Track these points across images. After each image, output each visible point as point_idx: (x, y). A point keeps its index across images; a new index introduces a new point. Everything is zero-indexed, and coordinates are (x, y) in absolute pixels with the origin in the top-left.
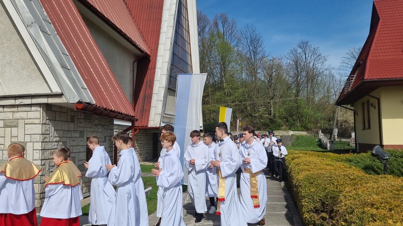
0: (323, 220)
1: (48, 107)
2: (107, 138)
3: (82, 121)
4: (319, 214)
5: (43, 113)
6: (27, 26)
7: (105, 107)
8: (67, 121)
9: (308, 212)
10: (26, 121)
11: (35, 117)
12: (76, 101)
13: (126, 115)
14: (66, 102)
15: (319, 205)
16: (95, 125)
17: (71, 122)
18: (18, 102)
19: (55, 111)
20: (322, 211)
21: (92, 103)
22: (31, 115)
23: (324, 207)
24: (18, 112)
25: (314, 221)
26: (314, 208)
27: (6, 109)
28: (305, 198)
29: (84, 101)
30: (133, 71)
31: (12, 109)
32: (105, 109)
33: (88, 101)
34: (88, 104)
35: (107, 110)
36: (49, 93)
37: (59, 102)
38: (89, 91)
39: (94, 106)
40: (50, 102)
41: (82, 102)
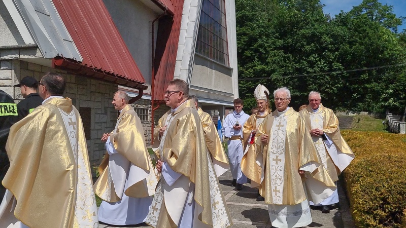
1: (21, 66)
2: (109, 110)
3: (73, 86)
5: (15, 72)
7: (99, 68)
11: (5, 77)
12: (55, 55)
13: (130, 80)
14: (42, 57)
16: (91, 92)
21: (78, 60)
29: (64, 56)
32: (100, 70)
33: (71, 57)
34: (72, 60)
35: (102, 72)
36: (21, 46)
37: (34, 57)
38: (74, 45)
39: (83, 64)
40: (22, 57)
41: (62, 58)
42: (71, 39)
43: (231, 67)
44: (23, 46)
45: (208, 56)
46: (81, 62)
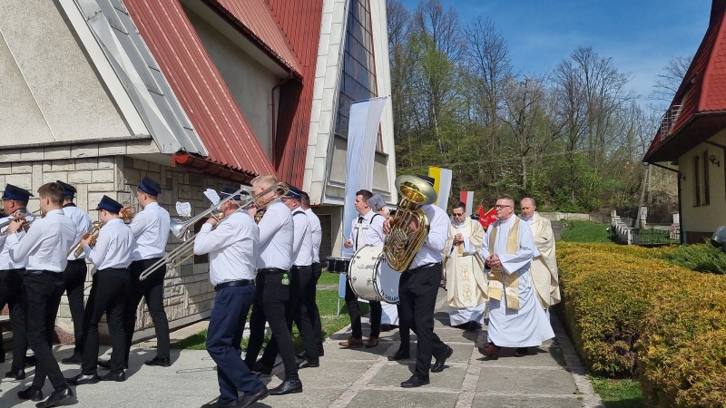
0: (619, 353)
1: (126, 162)
3: (186, 188)
4: (612, 342)
5: (118, 173)
6: (87, 20)
7: (225, 163)
9: (591, 339)
10: (91, 187)
11: (105, 180)
12: (175, 149)
14: (158, 151)
15: (611, 327)
18: (76, 153)
19: (139, 170)
20: (618, 338)
21: (203, 155)
22: (98, 176)
23: (621, 330)
24: (76, 171)
25: (603, 356)
26: (603, 332)
27: (55, 167)
28: (585, 314)
29: (188, 151)
30: (273, 105)
31: (67, 167)
32: (226, 166)
33: (196, 151)
34: (196, 155)
35: (228, 168)
36: (129, 138)
37: (146, 152)
38: (197, 134)
39: (207, 159)
40: (130, 152)
41: (185, 153)
42: (192, 127)
44: (133, 138)
46: (206, 157)
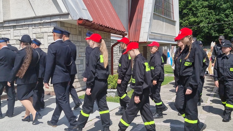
1: (61, 24)
8: (76, 35)
12: (78, 18)
14: (72, 19)
17: (79, 35)
18: (43, 21)
21: (90, 20)
22: (51, 30)
24: (43, 28)
27: (36, 27)
29: (83, 18)
31: (40, 26)
32: (101, 25)
33: (87, 19)
35: (103, 26)
36: (60, 13)
37: (67, 19)
38: (88, 12)
39: (92, 22)
40: (61, 19)
41: (82, 19)
42: (86, 9)
43: (175, 20)
44: (62, 13)
45: (161, 15)
46: (92, 21)
